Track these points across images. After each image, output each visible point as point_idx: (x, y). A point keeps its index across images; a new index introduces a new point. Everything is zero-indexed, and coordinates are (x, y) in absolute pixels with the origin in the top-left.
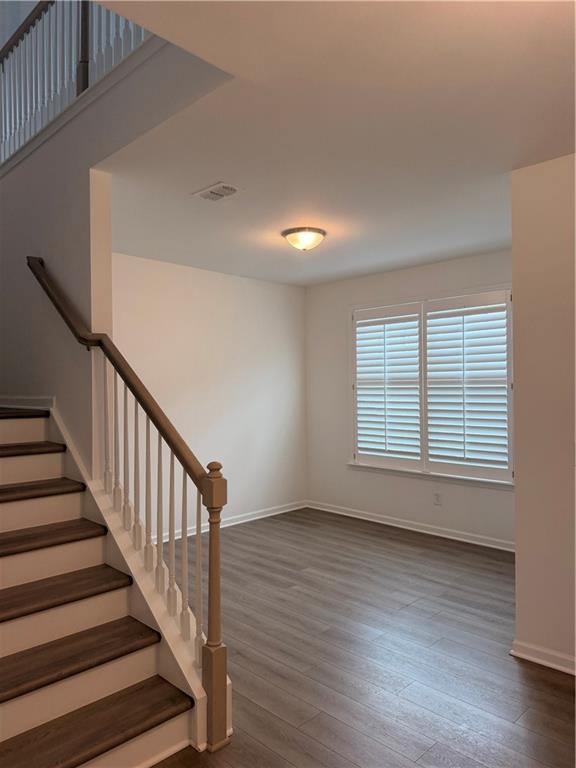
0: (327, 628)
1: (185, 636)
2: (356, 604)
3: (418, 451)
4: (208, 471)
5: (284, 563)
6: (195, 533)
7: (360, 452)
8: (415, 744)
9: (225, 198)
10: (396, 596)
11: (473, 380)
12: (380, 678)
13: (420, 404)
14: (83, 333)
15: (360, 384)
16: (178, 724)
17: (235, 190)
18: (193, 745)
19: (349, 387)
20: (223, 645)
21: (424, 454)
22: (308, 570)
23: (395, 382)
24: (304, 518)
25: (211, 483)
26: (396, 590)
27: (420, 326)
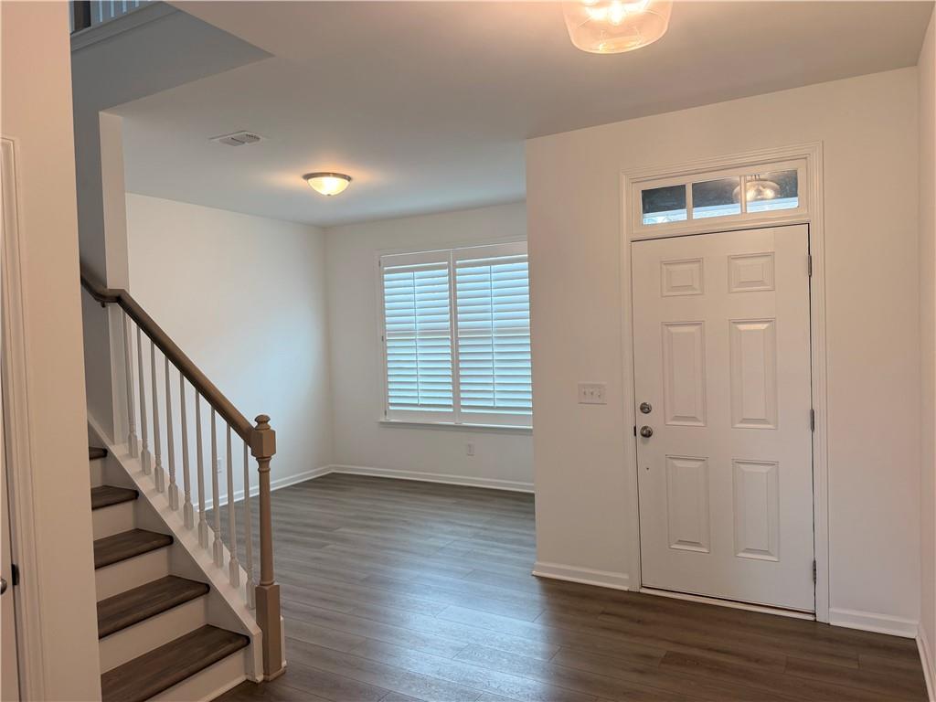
0: (365, 576)
1: (235, 582)
2: (394, 552)
3: (451, 403)
4: (254, 424)
5: (314, 526)
6: (212, 507)
7: (391, 408)
8: (451, 647)
9: (246, 143)
10: (431, 541)
11: (501, 330)
12: (420, 607)
13: (452, 355)
14: (99, 289)
15: (390, 335)
16: (236, 661)
17: (258, 139)
18: (250, 678)
19: (378, 339)
20: (275, 584)
21: (457, 406)
22: (342, 530)
23: (426, 332)
24: (330, 483)
25: (261, 434)
26: (431, 537)
27: (449, 274)
